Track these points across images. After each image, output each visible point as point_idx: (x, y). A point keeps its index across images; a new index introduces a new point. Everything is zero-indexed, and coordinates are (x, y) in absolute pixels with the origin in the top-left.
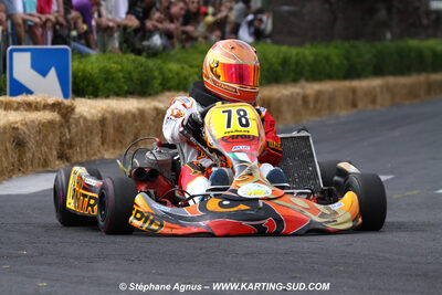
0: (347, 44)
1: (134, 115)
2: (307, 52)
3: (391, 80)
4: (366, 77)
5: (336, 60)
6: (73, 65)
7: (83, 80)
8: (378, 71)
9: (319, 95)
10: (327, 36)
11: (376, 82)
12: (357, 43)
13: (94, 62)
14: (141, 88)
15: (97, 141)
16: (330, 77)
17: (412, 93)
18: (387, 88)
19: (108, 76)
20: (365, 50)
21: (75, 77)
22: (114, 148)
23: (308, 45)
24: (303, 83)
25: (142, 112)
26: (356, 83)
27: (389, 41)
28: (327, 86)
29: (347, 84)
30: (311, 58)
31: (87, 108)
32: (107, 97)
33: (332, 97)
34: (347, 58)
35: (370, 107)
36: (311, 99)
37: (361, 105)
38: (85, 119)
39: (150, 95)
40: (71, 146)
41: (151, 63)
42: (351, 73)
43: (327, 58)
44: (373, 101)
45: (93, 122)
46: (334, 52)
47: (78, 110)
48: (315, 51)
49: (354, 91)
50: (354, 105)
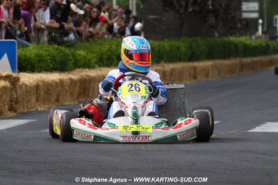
0: (190, 40)
1: (57, 83)
2: (166, 44)
3: (218, 62)
4: (202, 60)
5: (183, 49)
6: (18, 52)
7: (24, 61)
8: (210, 57)
9: (173, 71)
10: (178, 35)
11: (209, 63)
12: (197, 39)
13: (32, 50)
14: (61, 67)
15: (33, 99)
16: (180, 60)
17: (231, 70)
18: (216, 67)
19: (40, 59)
20: (202, 43)
21: (19, 59)
22: (44, 104)
23: (166, 40)
24: (163, 63)
25: (62, 81)
26: (196, 64)
27: (217, 38)
28: (178, 66)
29: (190, 64)
30: (168, 48)
31: (27, 78)
32: (40, 72)
33: (181, 72)
34: (191, 48)
35: (204, 79)
36: (168, 74)
37: (199, 77)
38: (26, 85)
39: (67, 71)
40: (17, 102)
41: (67, 51)
42: (193, 57)
43: (178, 48)
44: (207, 75)
45: (31, 87)
46: (182, 44)
47: (21, 80)
48: (170, 43)
49: (195, 69)
50: (195, 78)
